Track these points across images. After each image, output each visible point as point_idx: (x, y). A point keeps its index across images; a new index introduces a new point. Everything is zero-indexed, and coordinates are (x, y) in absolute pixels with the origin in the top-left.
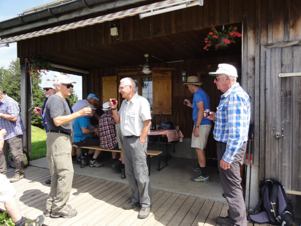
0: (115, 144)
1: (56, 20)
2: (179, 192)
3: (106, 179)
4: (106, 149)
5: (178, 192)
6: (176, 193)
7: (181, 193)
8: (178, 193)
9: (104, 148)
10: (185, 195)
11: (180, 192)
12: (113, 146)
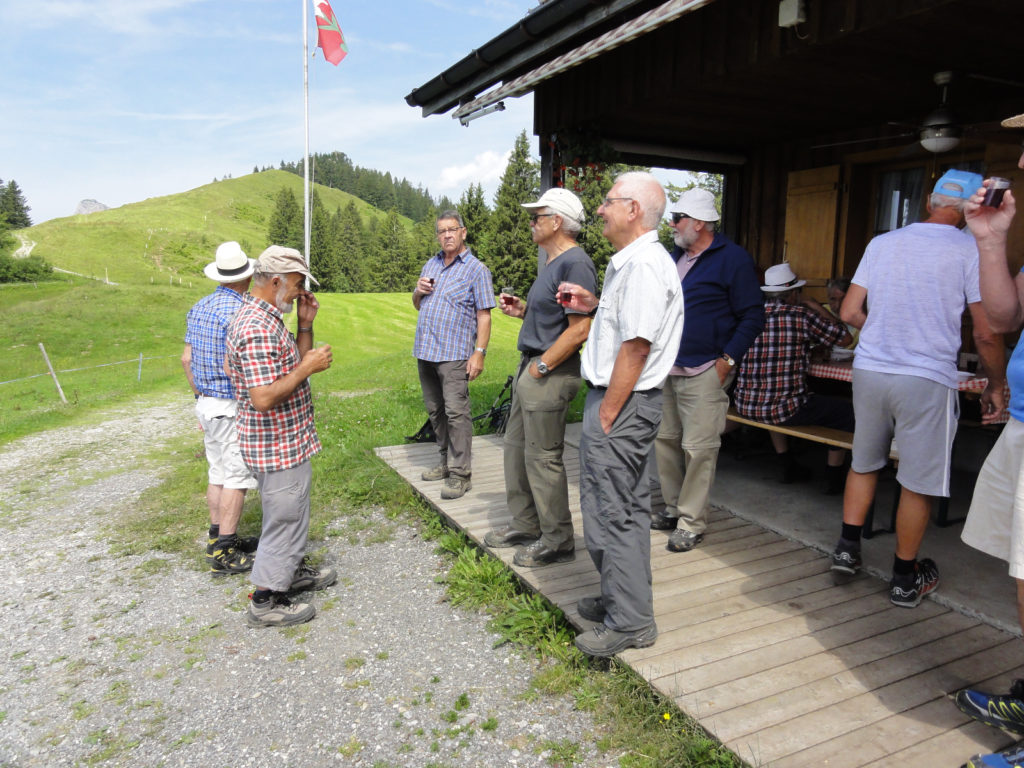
0: (793, 411)
1: (604, 12)
2: (977, 611)
3: (733, 511)
4: (754, 418)
5: (973, 612)
6: (965, 612)
7: (987, 619)
8: (975, 615)
9: (750, 415)
10: (1002, 631)
11: (983, 615)
12: (786, 414)
